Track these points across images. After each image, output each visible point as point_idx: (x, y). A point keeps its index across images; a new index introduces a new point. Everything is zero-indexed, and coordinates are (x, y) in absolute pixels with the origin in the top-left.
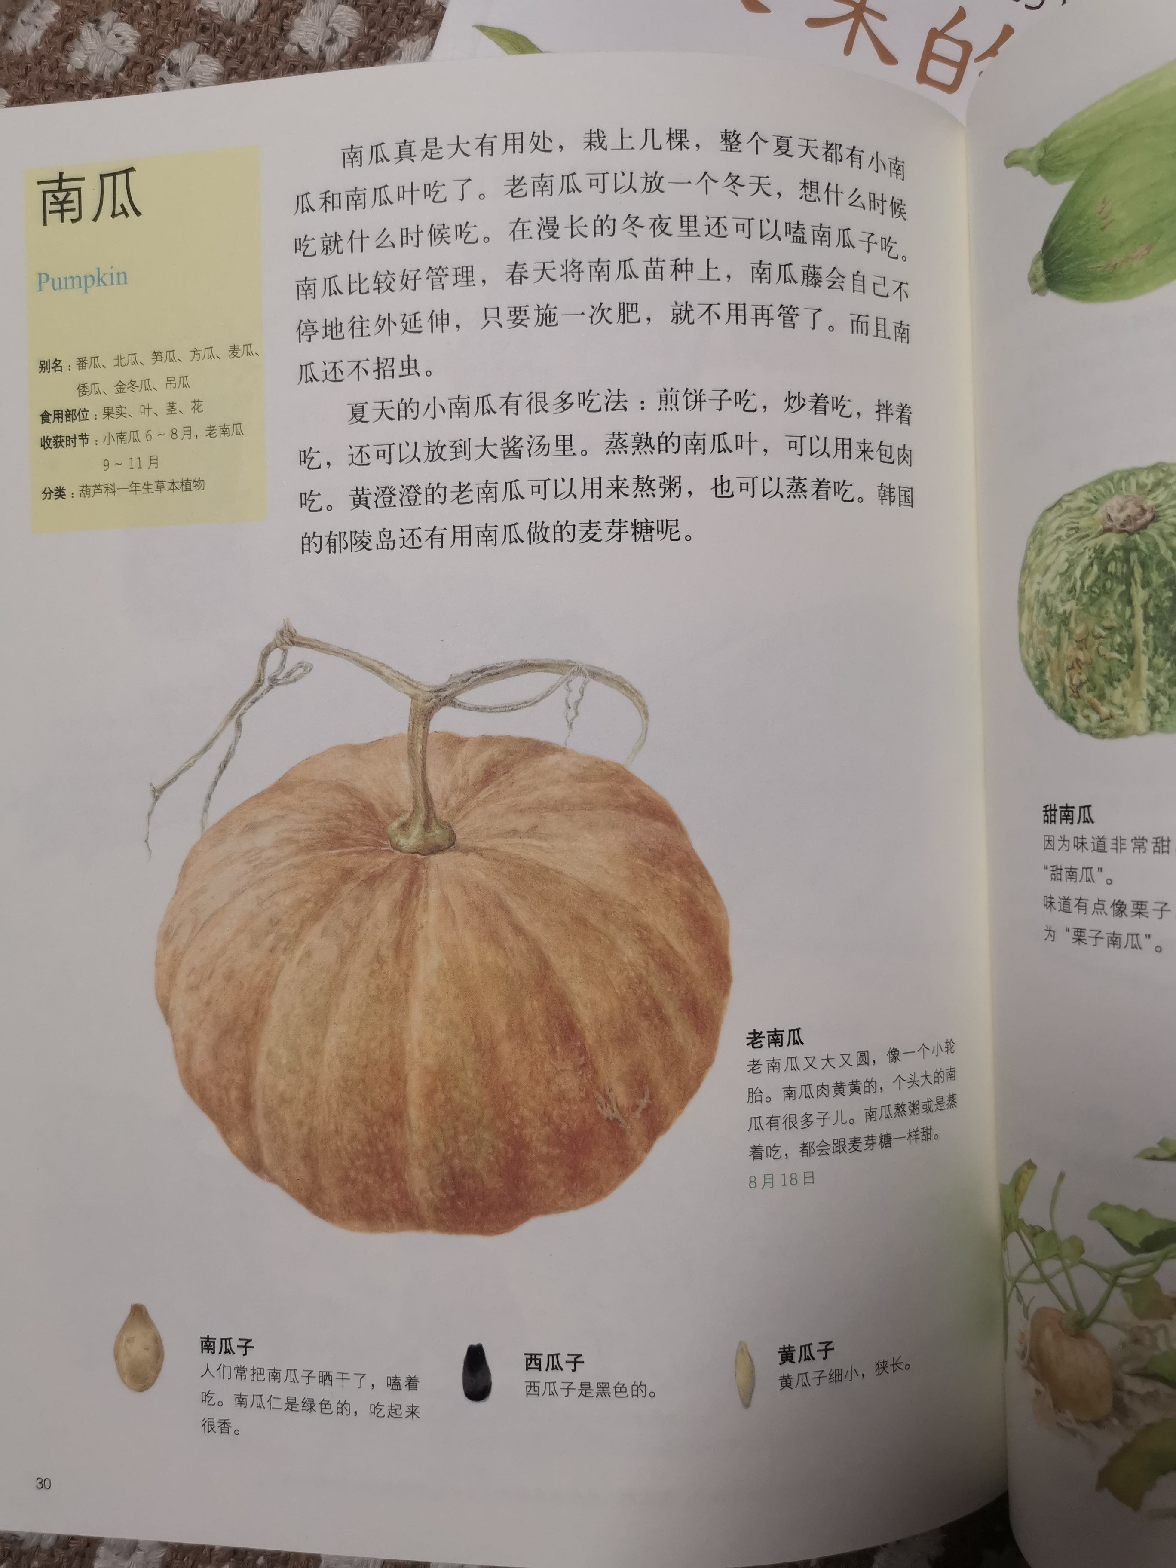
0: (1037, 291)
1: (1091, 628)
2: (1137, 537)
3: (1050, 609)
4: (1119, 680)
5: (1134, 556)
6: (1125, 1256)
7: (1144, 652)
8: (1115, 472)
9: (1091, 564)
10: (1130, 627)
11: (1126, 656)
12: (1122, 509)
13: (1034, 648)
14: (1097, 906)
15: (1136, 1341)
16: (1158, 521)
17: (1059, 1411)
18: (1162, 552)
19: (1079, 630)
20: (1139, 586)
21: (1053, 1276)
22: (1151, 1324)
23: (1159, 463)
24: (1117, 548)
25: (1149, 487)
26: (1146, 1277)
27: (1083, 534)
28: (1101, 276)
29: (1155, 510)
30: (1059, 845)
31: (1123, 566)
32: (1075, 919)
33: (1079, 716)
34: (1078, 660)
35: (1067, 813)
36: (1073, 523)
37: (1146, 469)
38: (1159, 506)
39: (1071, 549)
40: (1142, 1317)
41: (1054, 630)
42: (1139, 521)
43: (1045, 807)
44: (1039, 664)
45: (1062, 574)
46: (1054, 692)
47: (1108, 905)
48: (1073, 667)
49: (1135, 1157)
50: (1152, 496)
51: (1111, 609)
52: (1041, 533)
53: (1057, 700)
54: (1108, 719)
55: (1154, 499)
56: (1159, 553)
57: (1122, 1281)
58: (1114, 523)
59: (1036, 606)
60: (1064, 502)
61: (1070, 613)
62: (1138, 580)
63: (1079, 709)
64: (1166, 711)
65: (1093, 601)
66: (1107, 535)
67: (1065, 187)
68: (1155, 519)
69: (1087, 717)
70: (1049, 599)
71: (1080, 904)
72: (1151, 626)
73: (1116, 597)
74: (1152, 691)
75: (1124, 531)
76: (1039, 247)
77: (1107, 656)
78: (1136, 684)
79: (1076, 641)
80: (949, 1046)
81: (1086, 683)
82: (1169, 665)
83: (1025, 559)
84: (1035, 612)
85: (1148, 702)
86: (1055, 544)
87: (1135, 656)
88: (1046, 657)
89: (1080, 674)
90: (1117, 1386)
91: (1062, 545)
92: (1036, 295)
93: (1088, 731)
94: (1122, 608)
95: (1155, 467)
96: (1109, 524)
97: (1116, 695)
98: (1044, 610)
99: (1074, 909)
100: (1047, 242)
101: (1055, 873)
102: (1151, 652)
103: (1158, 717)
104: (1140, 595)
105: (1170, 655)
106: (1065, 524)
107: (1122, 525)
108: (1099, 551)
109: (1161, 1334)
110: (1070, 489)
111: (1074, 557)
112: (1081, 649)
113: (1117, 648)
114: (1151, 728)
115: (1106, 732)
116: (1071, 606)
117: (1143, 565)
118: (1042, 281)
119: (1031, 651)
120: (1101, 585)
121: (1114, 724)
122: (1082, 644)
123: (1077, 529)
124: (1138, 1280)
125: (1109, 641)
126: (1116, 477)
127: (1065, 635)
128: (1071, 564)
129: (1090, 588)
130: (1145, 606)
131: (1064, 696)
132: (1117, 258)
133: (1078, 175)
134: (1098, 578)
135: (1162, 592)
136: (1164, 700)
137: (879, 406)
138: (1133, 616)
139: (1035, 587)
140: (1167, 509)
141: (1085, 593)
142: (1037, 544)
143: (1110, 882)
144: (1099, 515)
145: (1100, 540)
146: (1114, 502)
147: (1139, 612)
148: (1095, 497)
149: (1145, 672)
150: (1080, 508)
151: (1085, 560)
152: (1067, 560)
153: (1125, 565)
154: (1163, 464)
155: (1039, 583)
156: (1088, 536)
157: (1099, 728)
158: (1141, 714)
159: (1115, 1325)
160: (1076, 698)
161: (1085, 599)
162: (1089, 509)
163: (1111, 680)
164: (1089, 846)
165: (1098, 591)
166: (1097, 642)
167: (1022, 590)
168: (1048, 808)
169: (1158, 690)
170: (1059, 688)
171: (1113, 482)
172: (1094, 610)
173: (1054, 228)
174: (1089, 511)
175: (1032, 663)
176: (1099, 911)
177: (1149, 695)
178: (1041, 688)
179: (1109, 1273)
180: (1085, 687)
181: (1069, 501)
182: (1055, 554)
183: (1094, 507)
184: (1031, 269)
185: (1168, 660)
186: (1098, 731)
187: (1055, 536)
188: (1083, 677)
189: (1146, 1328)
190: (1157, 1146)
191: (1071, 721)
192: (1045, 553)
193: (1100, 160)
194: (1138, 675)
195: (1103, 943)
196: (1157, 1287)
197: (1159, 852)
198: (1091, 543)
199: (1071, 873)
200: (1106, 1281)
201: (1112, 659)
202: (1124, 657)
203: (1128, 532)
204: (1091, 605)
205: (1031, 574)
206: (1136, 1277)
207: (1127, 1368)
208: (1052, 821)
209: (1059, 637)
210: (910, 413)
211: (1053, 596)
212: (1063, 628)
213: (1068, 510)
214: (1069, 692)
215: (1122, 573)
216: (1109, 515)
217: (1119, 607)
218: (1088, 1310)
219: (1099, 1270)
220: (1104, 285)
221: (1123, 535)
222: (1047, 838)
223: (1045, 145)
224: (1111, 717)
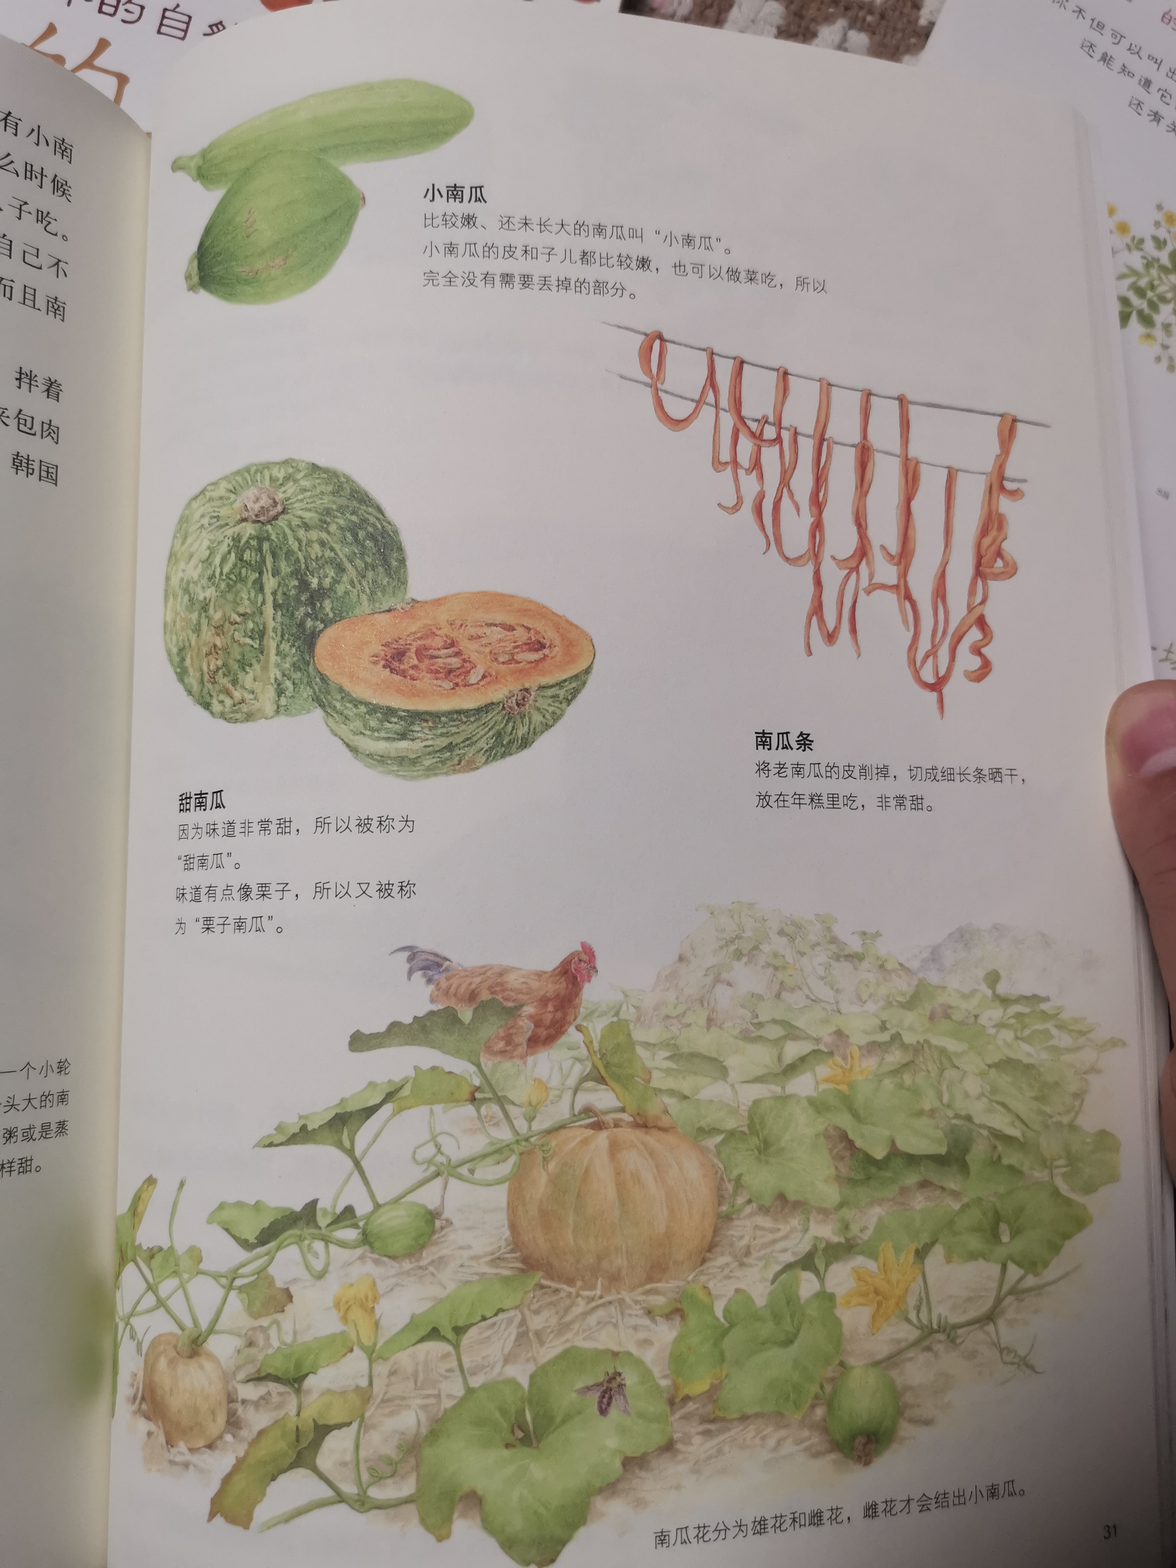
0: (191, 288)
1: (228, 615)
2: (269, 527)
3: (192, 596)
4: (251, 665)
5: (266, 546)
6: (240, 1255)
7: (273, 638)
8: (252, 465)
9: (229, 552)
10: (261, 613)
11: (258, 642)
12: (257, 500)
13: (177, 636)
14: (226, 892)
15: (251, 1344)
16: (287, 513)
17: (172, 1446)
18: (290, 543)
19: (217, 616)
20: (270, 574)
21: (169, 1297)
22: (265, 1322)
23: (290, 459)
24: (251, 537)
25: (281, 481)
26: (261, 1272)
27: (222, 522)
28: (245, 280)
29: (285, 503)
30: (192, 833)
31: (257, 555)
32: (206, 908)
33: (215, 702)
34: (215, 646)
35: (201, 800)
36: (215, 511)
37: (277, 463)
38: (288, 499)
39: (212, 537)
40: (256, 1316)
41: (194, 616)
42: (271, 513)
43: (181, 796)
44: (181, 650)
45: (203, 562)
46: (193, 680)
47: (235, 889)
48: (211, 653)
49: (253, 1147)
50: (283, 489)
51: (244, 595)
52: (187, 521)
53: (196, 687)
54: (241, 703)
55: (284, 492)
56: (287, 544)
57: (238, 1282)
58: (250, 514)
59: (180, 592)
60: (208, 491)
61: (210, 600)
62: (270, 569)
63: (214, 694)
64: (290, 695)
65: (230, 587)
66: (244, 524)
67: (217, 195)
68: (284, 512)
69: (221, 702)
70: (191, 585)
71: (210, 892)
72: (279, 613)
73: (250, 584)
74: (279, 676)
75: (259, 521)
76: (194, 248)
77: (241, 642)
78: (265, 669)
79: (214, 627)
80: (62, 1067)
81: (222, 668)
82: (294, 650)
83: (172, 547)
84: (179, 600)
85: (275, 686)
86: (199, 531)
87: (265, 641)
88: (187, 644)
89: (217, 659)
90: (231, 1399)
91: (204, 532)
92: (191, 292)
93: (222, 716)
94: (255, 595)
95: (286, 462)
96: (245, 514)
97: (247, 679)
98: (186, 597)
99: (204, 898)
100: (201, 245)
101: (188, 862)
102: (279, 638)
103: (283, 701)
104: (270, 583)
105: (295, 642)
106: (208, 513)
107: (257, 516)
108: (236, 539)
109: (273, 1332)
110: (213, 479)
111: (214, 545)
112: (218, 635)
113: (250, 634)
114: (277, 712)
115: (238, 716)
116: (210, 593)
117: (274, 555)
118: (196, 279)
119: (174, 638)
120: (236, 571)
121: (245, 708)
122: (219, 629)
123: (218, 518)
124: (253, 1278)
125: (242, 627)
126: (253, 469)
127: (204, 621)
128: (212, 551)
129: (228, 575)
130: (274, 594)
131: (202, 682)
132: (259, 265)
133: (230, 184)
134: (235, 565)
135: (289, 581)
136: (288, 684)
137: (21, 373)
138: (264, 603)
139: (180, 574)
140: (294, 503)
141: (224, 580)
142: (182, 532)
143: (237, 866)
144: (237, 505)
145: (237, 529)
146: (251, 493)
147: (270, 599)
148: (234, 488)
149: (273, 658)
150: (221, 498)
151: (224, 548)
152: (209, 548)
153: (259, 554)
154: (293, 460)
155: (183, 571)
156: (227, 524)
157: (233, 712)
158: (270, 699)
159: (230, 1333)
160: (212, 683)
161: (223, 586)
162: (229, 498)
163: (244, 664)
164: (220, 831)
165: (234, 578)
166: (233, 628)
167: (168, 579)
168: (184, 797)
169: (284, 675)
170: (198, 674)
171: (250, 474)
172: (230, 597)
173: (208, 231)
174: (230, 501)
175: (175, 650)
176: (227, 896)
177: (276, 679)
178: (182, 674)
179: (226, 1277)
180: (220, 672)
181: (212, 490)
182: (199, 542)
183: (233, 496)
184: (188, 269)
185: (293, 646)
186: (232, 715)
187: (199, 524)
188: (220, 663)
189: (261, 1327)
190: (274, 1132)
191: (207, 706)
192: (190, 540)
193: (247, 174)
194: (267, 661)
195: (229, 929)
196: (271, 1281)
197: (282, 833)
198: (230, 532)
199: (203, 861)
200: (223, 1287)
201: (245, 644)
202: (256, 643)
203: (263, 523)
204: (229, 592)
205: (177, 561)
206: (253, 1275)
207: (241, 1376)
208: (187, 810)
209: (199, 624)
210: (61, 390)
211: (195, 583)
212: (204, 614)
213: (211, 500)
214: (206, 677)
215: (256, 561)
216: (246, 506)
217: (253, 595)
218: (204, 1325)
219: (216, 1276)
220: (248, 288)
221: (257, 525)
222: (182, 828)
223: (204, 154)
224: (243, 701)
